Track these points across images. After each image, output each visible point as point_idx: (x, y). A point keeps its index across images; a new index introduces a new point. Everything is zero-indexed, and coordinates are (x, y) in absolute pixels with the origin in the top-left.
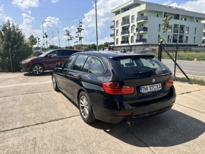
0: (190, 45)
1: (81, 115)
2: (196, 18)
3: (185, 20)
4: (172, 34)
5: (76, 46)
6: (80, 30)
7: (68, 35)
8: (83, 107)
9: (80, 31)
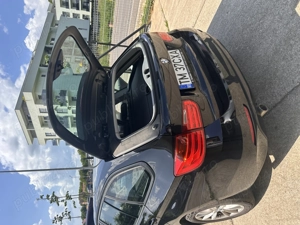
0: (90, 34)
1: (234, 217)
2: (52, 25)
3: (53, 39)
4: (73, 57)
5: (81, 202)
6: (55, 199)
7: (61, 219)
8: (219, 214)
9: (57, 198)
